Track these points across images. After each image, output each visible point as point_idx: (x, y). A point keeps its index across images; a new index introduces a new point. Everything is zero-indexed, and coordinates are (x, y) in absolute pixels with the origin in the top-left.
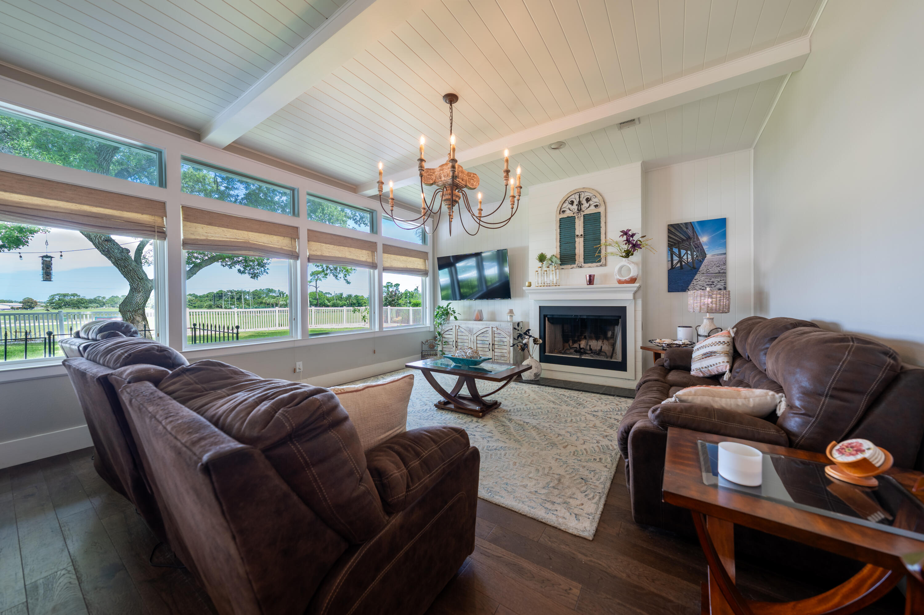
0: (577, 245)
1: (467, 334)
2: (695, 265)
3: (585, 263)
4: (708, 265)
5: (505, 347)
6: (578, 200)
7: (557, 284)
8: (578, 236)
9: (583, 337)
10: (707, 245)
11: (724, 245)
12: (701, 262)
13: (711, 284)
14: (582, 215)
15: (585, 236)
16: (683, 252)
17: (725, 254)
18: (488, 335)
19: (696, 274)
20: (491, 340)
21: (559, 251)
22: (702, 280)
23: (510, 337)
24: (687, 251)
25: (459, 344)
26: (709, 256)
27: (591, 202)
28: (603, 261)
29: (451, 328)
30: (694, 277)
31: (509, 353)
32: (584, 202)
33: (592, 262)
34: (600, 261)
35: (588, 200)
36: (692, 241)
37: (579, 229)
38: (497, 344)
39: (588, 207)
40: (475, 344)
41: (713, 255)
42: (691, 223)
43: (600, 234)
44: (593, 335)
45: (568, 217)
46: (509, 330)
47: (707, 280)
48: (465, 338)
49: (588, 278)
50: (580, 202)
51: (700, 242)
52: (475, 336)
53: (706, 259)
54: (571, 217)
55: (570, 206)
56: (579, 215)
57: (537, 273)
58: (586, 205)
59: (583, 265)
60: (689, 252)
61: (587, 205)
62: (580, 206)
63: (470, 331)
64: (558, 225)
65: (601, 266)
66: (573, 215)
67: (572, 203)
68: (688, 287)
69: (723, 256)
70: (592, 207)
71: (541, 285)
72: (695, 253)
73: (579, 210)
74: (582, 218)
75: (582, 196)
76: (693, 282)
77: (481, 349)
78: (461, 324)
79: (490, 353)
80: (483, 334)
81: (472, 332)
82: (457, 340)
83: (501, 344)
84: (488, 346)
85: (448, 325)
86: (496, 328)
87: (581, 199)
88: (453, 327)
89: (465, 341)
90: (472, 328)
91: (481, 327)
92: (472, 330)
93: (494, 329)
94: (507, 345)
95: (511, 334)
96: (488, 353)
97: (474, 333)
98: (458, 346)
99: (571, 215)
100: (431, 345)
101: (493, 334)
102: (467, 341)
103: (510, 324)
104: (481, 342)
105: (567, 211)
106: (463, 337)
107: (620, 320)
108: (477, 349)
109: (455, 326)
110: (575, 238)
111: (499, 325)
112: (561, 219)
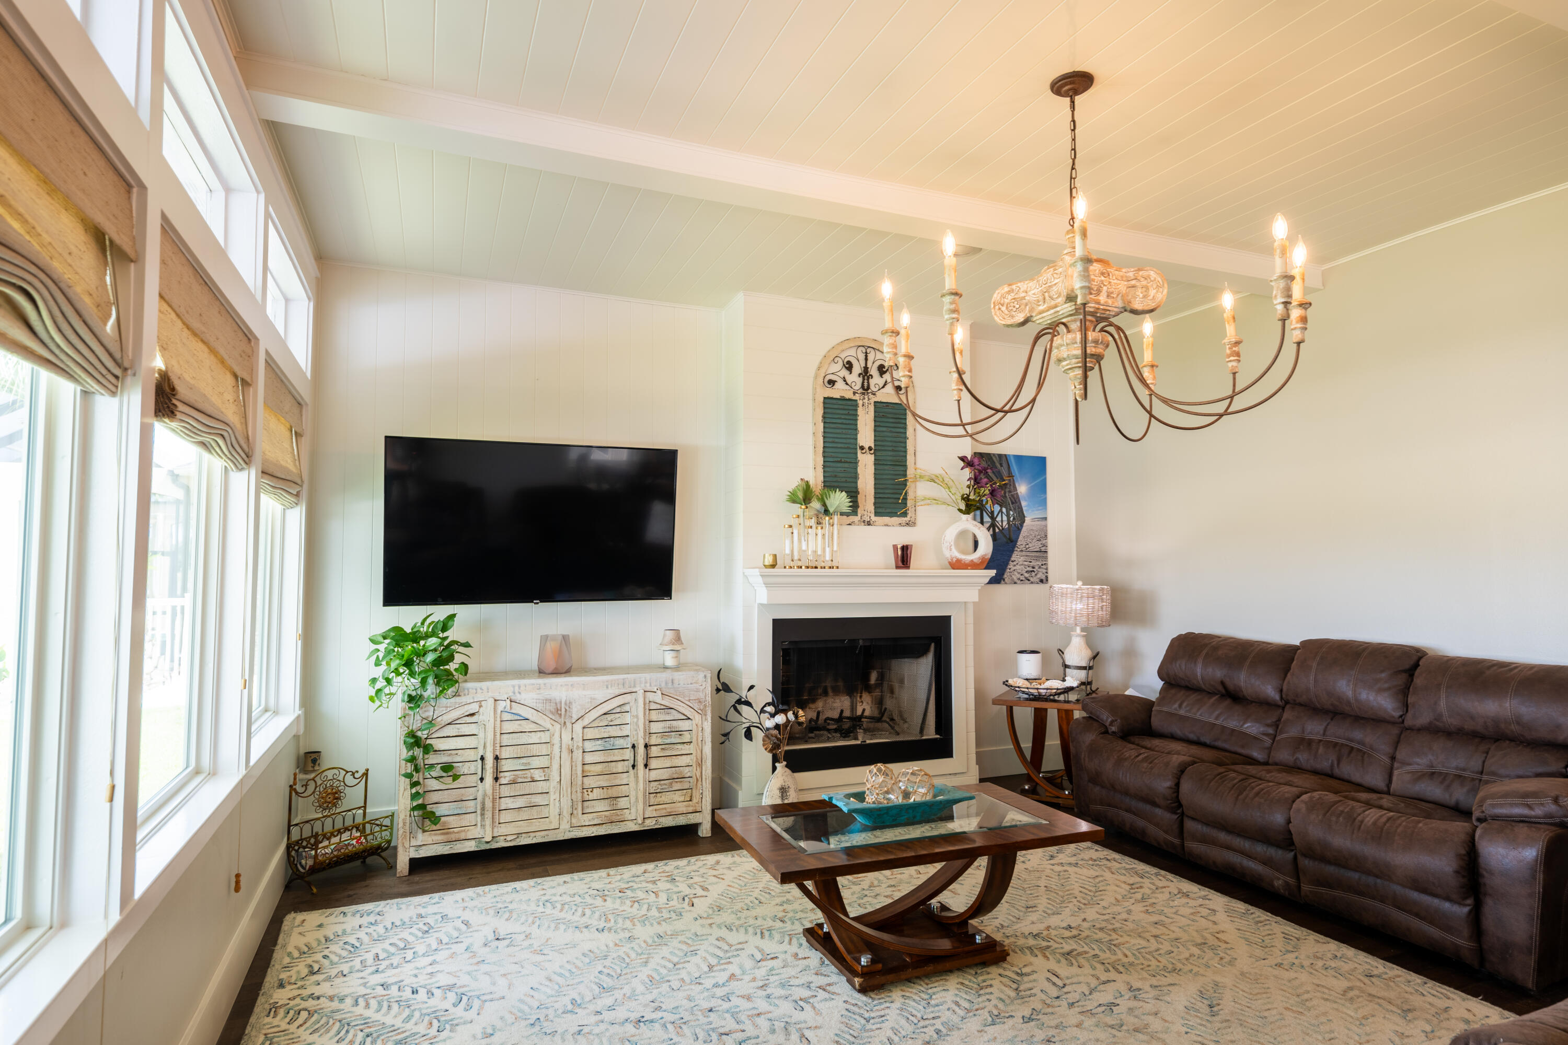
0: (860, 470)
1: (547, 723)
2: (1012, 534)
3: (876, 514)
4: (1028, 536)
5: (685, 749)
6: (863, 365)
7: (834, 564)
8: (862, 448)
9: (820, 691)
10: (1026, 500)
11: (1043, 503)
12: (1019, 529)
13: (1032, 571)
14: (872, 401)
15: (876, 450)
16: (997, 508)
17: (1045, 519)
18: (627, 718)
19: (1012, 551)
20: (641, 733)
21: (822, 478)
22: (1021, 563)
23: (702, 713)
24: (1001, 506)
25: (505, 765)
26: (1028, 520)
27: (888, 377)
28: (911, 513)
29: (474, 708)
30: (1010, 556)
31: (700, 764)
32: (874, 371)
33: (892, 514)
34: (905, 514)
35: (881, 370)
36: (1007, 490)
37: (866, 435)
38: (659, 741)
39: (883, 387)
40: (578, 754)
41: (1032, 520)
42: (1005, 455)
43: (906, 452)
44: (840, 684)
45: (843, 399)
46: (701, 695)
47: (1026, 563)
48: (534, 738)
49: (900, 553)
50: (866, 369)
51: (1017, 493)
52: (578, 727)
53: (1025, 524)
54: (850, 400)
55: (845, 373)
56: (866, 401)
57: (790, 530)
58: (876, 380)
59: (874, 518)
60: (1004, 510)
61: (881, 382)
62: (868, 380)
63: (559, 712)
64: (820, 411)
65: (907, 524)
66: (854, 398)
67: (849, 366)
68: (1003, 574)
69: (1043, 523)
70: (889, 389)
71: (800, 564)
72: (1011, 513)
73: (865, 389)
74: (872, 408)
75: (871, 357)
76: (1009, 567)
77: (599, 768)
78: (520, 693)
79: (636, 777)
80: (609, 717)
81: (565, 716)
82: (498, 754)
83: (673, 741)
84: (628, 754)
85: (457, 699)
86: (659, 692)
87: (869, 365)
88: (480, 706)
89: (535, 750)
90: (568, 702)
91: (601, 695)
92: (567, 708)
93: (650, 696)
94: (694, 740)
95: (705, 706)
96: (624, 779)
97: (575, 717)
98: (502, 774)
99: (849, 395)
100: (329, 791)
101: (647, 711)
102: (544, 749)
103: (705, 676)
104: (598, 745)
105: (840, 385)
106: (524, 738)
107: (933, 645)
108: (583, 771)
109: (493, 701)
110: (856, 453)
111: (666, 683)
112: (827, 401)
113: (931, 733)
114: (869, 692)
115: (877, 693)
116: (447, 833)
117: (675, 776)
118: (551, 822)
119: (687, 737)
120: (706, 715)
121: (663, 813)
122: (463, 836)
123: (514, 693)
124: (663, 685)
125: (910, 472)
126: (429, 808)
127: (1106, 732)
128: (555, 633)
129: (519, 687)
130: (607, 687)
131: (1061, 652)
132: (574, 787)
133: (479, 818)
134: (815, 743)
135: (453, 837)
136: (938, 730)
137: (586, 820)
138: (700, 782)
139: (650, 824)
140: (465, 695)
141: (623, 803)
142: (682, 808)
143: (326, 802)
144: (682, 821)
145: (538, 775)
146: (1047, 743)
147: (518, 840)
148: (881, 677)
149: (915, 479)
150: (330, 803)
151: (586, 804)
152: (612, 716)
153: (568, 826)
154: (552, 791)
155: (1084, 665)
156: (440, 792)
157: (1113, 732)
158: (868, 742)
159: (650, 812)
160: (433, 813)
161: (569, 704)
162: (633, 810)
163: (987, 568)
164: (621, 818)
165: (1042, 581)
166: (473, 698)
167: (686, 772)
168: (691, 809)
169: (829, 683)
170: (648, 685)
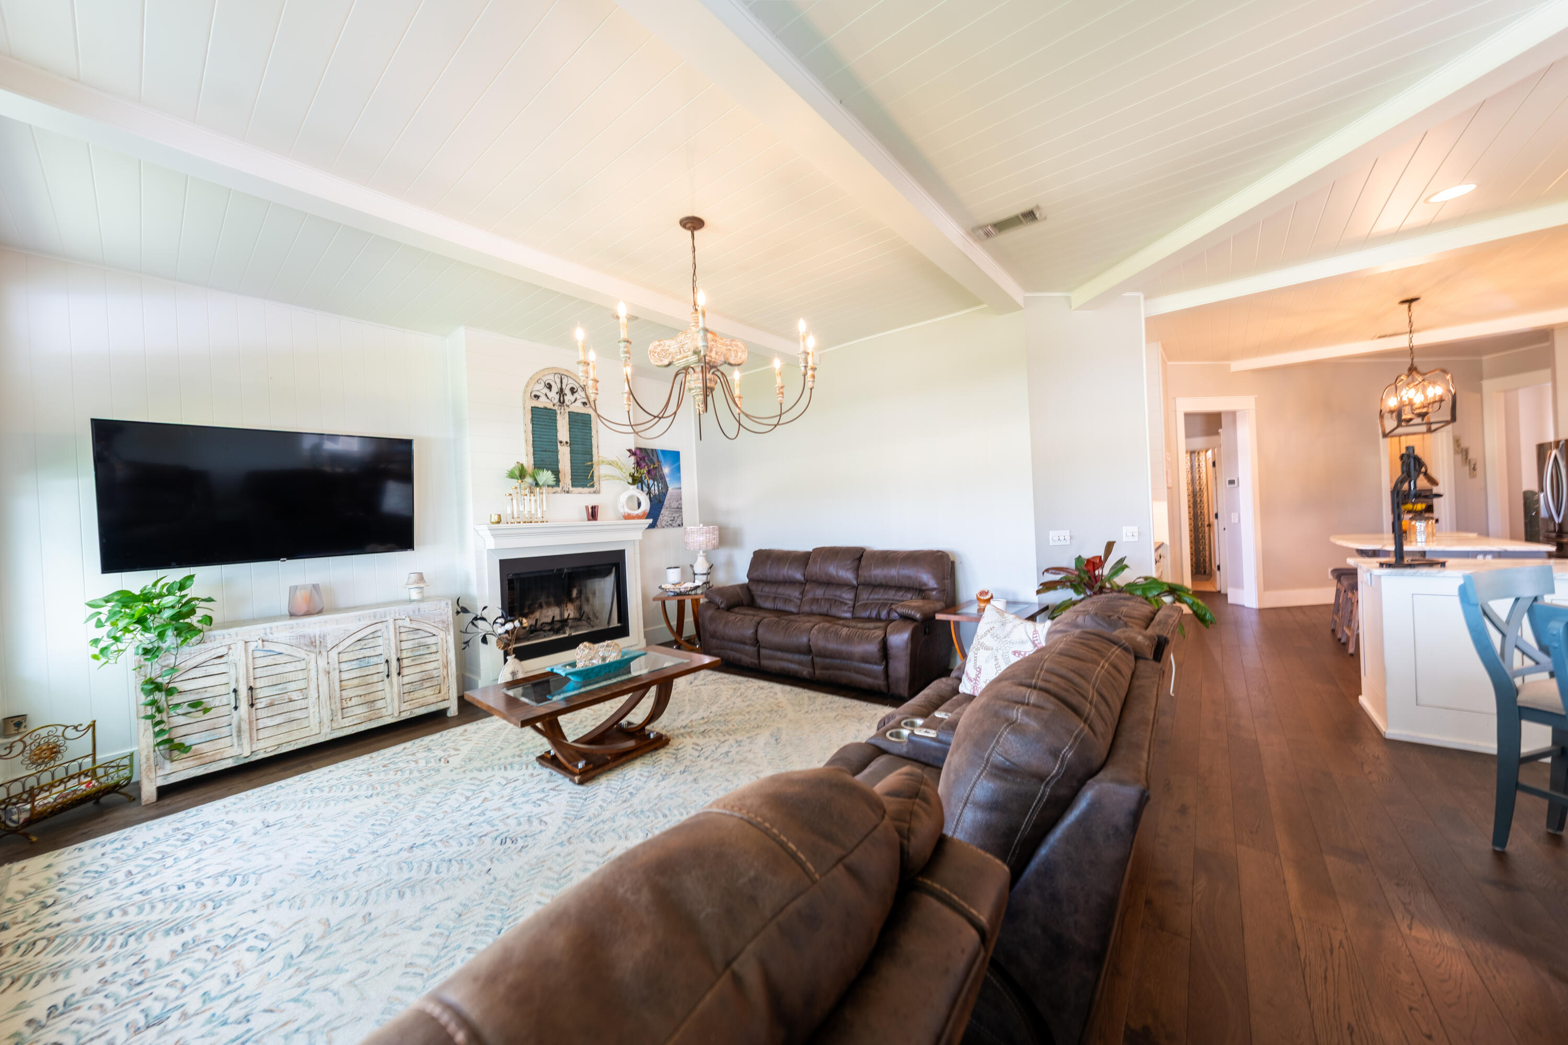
0: (560, 456)
1: (302, 654)
2: (661, 497)
3: (573, 486)
4: (670, 499)
5: (433, 657)
6: (559, 386)
7: (544, 520)
8: (561, 442)
9: (537, 606)
10: (668, 477)
11: (679, 479)
12: (665, 495)
13: (673, 520)
14: (567, 411)
15: (571, 443)
16: (651, 482)
17: (680, 488)
18: (380, 641)
19: (662, 507)
20: (393, 650)
21: (532, 462)
22: (667, 515)
23: (447, 629)
24: (654, 480)
25: (259, 693)
26: (670, 489)
27: (576, 395)
28: (596, 485)
29: (221, 651)
30: (660, 511)
31: (446, 666)
32: (567, 391)
33: (584, 486)
34: (593, 486)
35: (573, 391)
36: (657, 470)
37: (563, 433)
38: (410, 654)
39: (574, 402)
40: (335, 674)
41: (673, 489)
42: (655, 449)
43: (591, 445)
44: (552, 600)
45: (545, 408)
46: (445, 618)
47: (670, 515)
48: (289, 667)
49: (590, 510)
50: (561, 390)
51: (663, 473)
52: (334, 654)
53: (668, 492)
54: (550, 409)
55: (546, 390)
56: (562, 410)
57: (510, 497)
58: (569, 398)
59: (571, 489)
60: (656, 483)
61: (573, 399)
62: (563, 396)
63: (314, 644)
64: (529, 416)
65: (595, 492)
66: (553, 408)
67: (549, 387)
68: (656, 522)
69: (679, 491)
70: (579, 404)
71: (519, 520)
72: (660, 484)
73: (562, 402)
74: (567, 416)
75: (565, 381)
76: (659, 517)
77: (356, 682)
78: (272, 634)
79: (391, 684)
80: (363, 643)
81: (320, 646)
82: (252, 684)
83: (422, 652)
84: (383, 668)
85: (202, 646)
86: (408, 619)
87: (564, 387)
88: (230, 649)
89: (291, 677)
90: (322, 635)
91: (353, 627)
92: (322, 640)
93: (400, 623)
94: (440, 650)
95: (448, 625)
96: (380, 686)
97: (330, 646)
98: (257, 701)
99: (550, 406)
100: (44, 747)
101: (398, 634)
102: (300, 675)
103: (447, 604)
104: (355, 664)
105: (543, 398)
106: (279, 669)
107: (614, 569)
108: (341, 686)
109: (243, 643)
110: (557, 446)
111: (414, 612)
112: (534, 409)
113: (615, 623)
114: (572, 603)
115: (577, 603)
116: (200, 758)
117: (426, 678)
118: (311, 730)
119: (434, 649)
120: (449, 631)
121: (417, 705)
122: (218, 757)
123: (266, 634)
124: (411, 613)
125: (595, 459)
126: (177, 741)
127: (719, 608)
128: (304, 583)
129: (271, 629)
130: (360, 620)
131: (692, 566)
132: (333, 701)
133: (235, 740)
134: (536, 639)
135: (207, 760)
136: (619, 621)
137: (346, 722)
138: (446, 679)
139: (405, 716)
140: (211, 641)
141: (379, 704)
142: (433, 699)
143: (40, 758)
144: (433, 708)
145: (294, 696)
146: (685, 621)
147: (279, 749)
148: (580, 593)
149: (599, 464)
150: (46, 758)
151: (345, 711)
152: (366, 642)
153: (329, 730)
154: (310, 706)
155: (705, 572)
156: (188, 726)
157: (723, 608)
158: (573, 634)
159: (404, 707)
160: (182, 744)
161: (323, 637)
162: (390, 708)
163: (647, 518)
164: (380, 715)
165: (679, 525)
166: (221, 643)
167: (435, 673)
168: (440, 699)
169: (543, 600)
170: (397, 615)
